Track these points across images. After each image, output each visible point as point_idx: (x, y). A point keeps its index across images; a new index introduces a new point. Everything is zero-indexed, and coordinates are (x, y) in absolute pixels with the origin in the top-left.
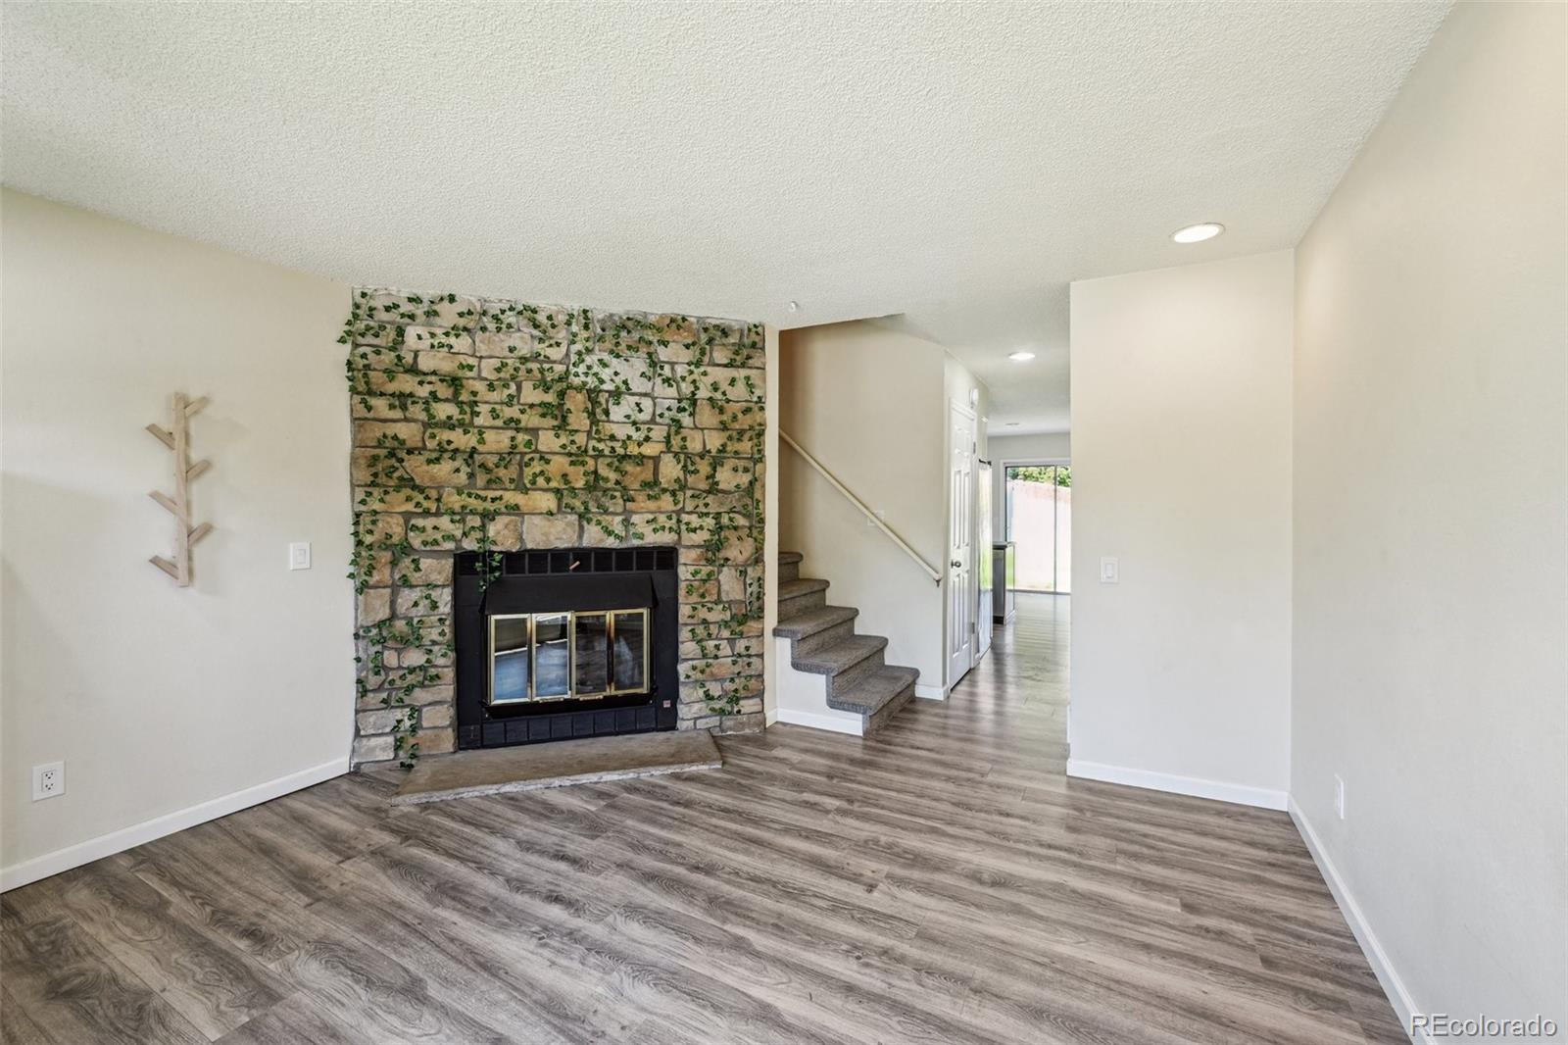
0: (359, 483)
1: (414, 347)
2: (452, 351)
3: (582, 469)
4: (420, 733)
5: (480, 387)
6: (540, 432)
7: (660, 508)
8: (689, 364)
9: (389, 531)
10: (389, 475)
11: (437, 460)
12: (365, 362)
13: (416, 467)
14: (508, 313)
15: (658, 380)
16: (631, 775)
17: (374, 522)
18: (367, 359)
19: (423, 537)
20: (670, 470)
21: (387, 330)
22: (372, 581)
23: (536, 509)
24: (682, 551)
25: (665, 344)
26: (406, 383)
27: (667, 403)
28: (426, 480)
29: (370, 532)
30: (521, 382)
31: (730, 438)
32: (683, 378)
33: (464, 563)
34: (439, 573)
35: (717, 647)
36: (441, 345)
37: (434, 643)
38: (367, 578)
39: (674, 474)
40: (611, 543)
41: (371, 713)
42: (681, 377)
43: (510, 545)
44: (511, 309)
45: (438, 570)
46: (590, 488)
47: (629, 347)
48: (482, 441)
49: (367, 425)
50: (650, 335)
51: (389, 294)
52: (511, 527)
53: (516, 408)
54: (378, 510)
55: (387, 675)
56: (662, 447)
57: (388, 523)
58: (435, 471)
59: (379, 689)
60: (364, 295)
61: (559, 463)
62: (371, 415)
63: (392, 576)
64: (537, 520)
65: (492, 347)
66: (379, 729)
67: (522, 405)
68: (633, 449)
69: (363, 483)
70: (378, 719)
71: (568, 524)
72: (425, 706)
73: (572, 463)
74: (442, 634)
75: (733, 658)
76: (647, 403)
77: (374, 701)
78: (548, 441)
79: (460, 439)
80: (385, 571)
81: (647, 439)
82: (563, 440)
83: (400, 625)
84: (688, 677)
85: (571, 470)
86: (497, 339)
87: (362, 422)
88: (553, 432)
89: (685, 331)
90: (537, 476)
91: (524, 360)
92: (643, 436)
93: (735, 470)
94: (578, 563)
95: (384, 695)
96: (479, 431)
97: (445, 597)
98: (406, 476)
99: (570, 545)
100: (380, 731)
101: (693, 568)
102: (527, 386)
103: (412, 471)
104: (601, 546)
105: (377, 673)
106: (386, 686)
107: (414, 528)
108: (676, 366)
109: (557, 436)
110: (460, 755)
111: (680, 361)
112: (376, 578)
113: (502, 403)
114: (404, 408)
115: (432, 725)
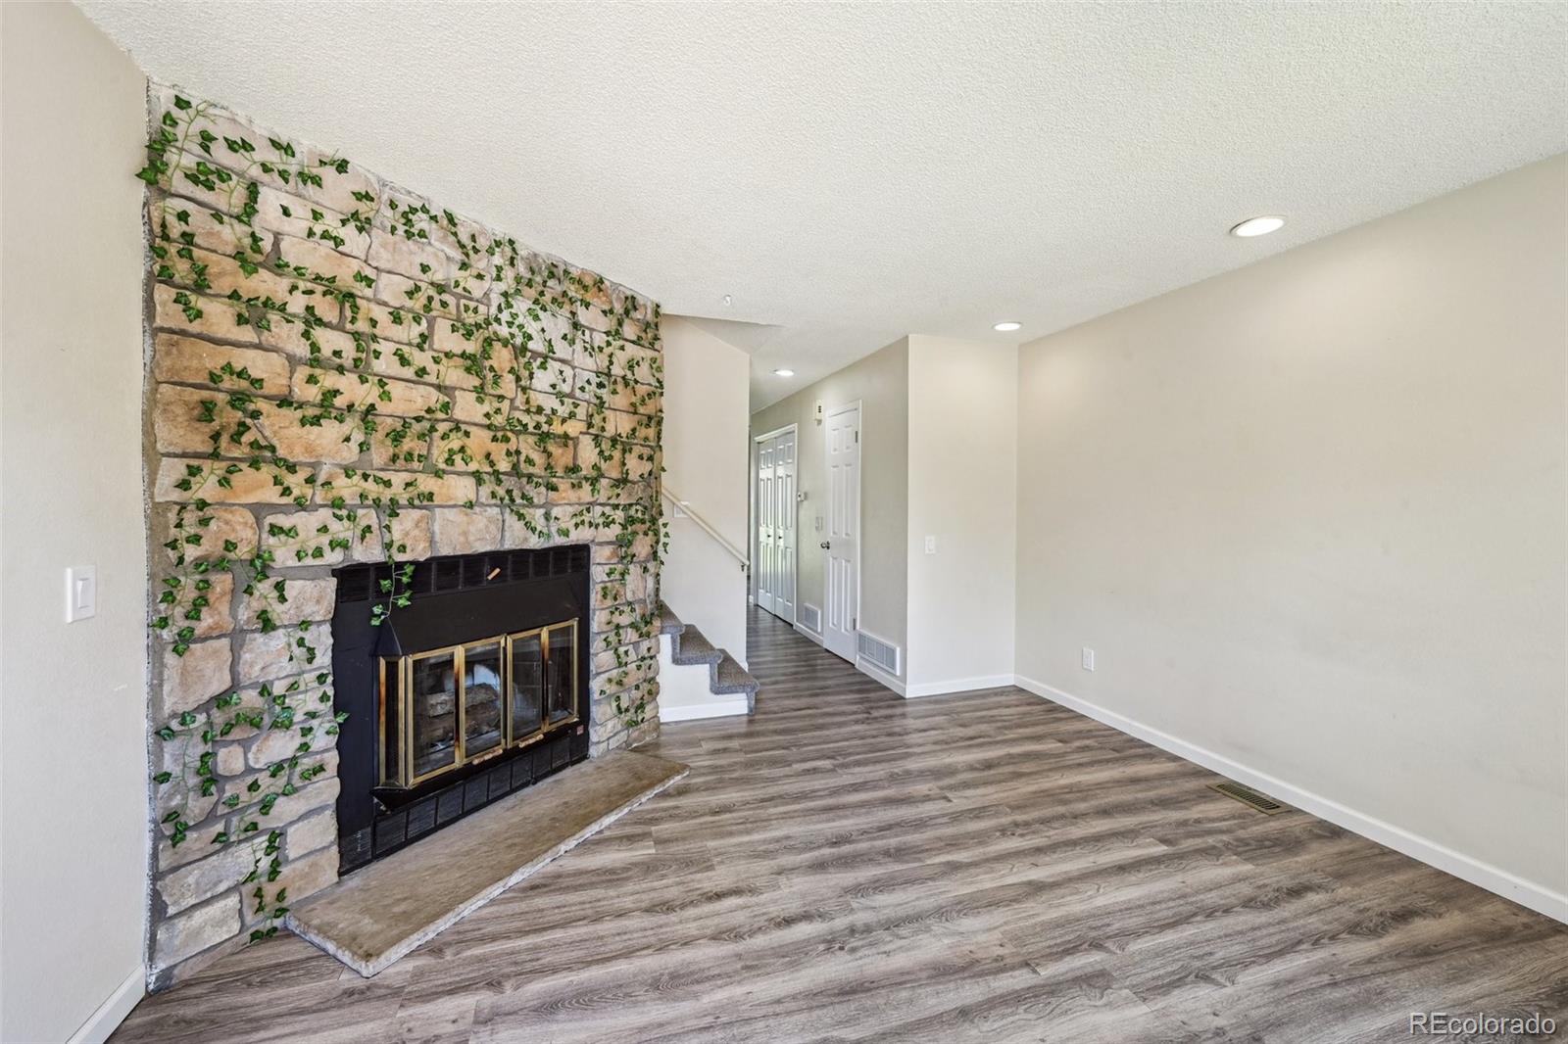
0: (171, 449)
1: (275, 226)
2: (340, 248)
3: (504, 446)
4: (285, 870)
5: (381, 314)
6: (457, 393)
7: (580, 499)
8: (608, 333)
9: (232, 538)
10: (236, 438)
11: (316, 421)
12: (185, 228)
13: (279, 428)
14: (420, 213)
15: (579, 346)
16: (626, 810)
17: (204, 522)
18: (187, 223)
19: (293, 544)
20: (588, 454)
21: (232, 184)
22: (200, 628)
23: (451, 499)
24: (593, 549)
25: (587, 305)
26: (264, 284)
27: (587, 375)
28: (298, 450)
29: (196, 539)
30: (435, 318)
31: (640, 423)
32: (601, 349)
33: (354, 582)
34: (318, 602)
35: (626, 652)
36: (325, 235)
37: (312, 715)
38: (187, 623)
39: (592, 459)
40: (534, 543)
41: (189, 868)
42: (599, 347)
43: (419, 552)
44: (425, 210)
45: (316, 598)
46: (515, 470)
47: (554, 300)
48: (386, 396)
49: (187, 344)
50: (573, 291)
51: (234, 120)
52: (423, 525)
53: (429, 354)
54: (209, 501)
55: (221, 791)
56: (582, 427)
57: (227, 523)
58: (312, 437)
59: (210, 817)
60: (181, 103)
61: (480, 440)
62: (195, 327)
63: (233, 614)
64: (450, 514)
65: (397, 258)
66: (206, 892)
67: (435, 351)
68: (557, 428)
69: (179, 451)
70: (203, 875)
71: (490, 520)
72: (292, 823)
73: (495, 439)
74: (324, 698)
75: (637, 663)
76: (568, 372)
77: (198, 845)
78: (467, 408)
79: (353, 390)
80: (221, 608)
81: (572, 415)
82: (486, 407)
83: (250, 698)
84: (602, 692)
85: (493, 447)
86: (405, 248)
87: (175, 337)
88: (475, 395)
89: (604, 295)
90: (455, 453)
91: (441, 288)
92: (568, 411)
93: (641, 457)
94: (497, 570)
95: (220, 827)
96: (380, 381)
97: (322, 639)
98: (263, 443)
99: (488, 548)
100: (209, 895)
101: (608, 567)
102: (442, 328)
103: (275, 433)
104: (524, 547)
105: (205, 793)
106: (222, 810)
107: (275, 530)
108: (594, 333)
109: (480, 400)
110: (355, 880)
111: (598, 329)
112: (207, 620)
113: (410, 344)
114: (261, 325)
115: (305, 852)
